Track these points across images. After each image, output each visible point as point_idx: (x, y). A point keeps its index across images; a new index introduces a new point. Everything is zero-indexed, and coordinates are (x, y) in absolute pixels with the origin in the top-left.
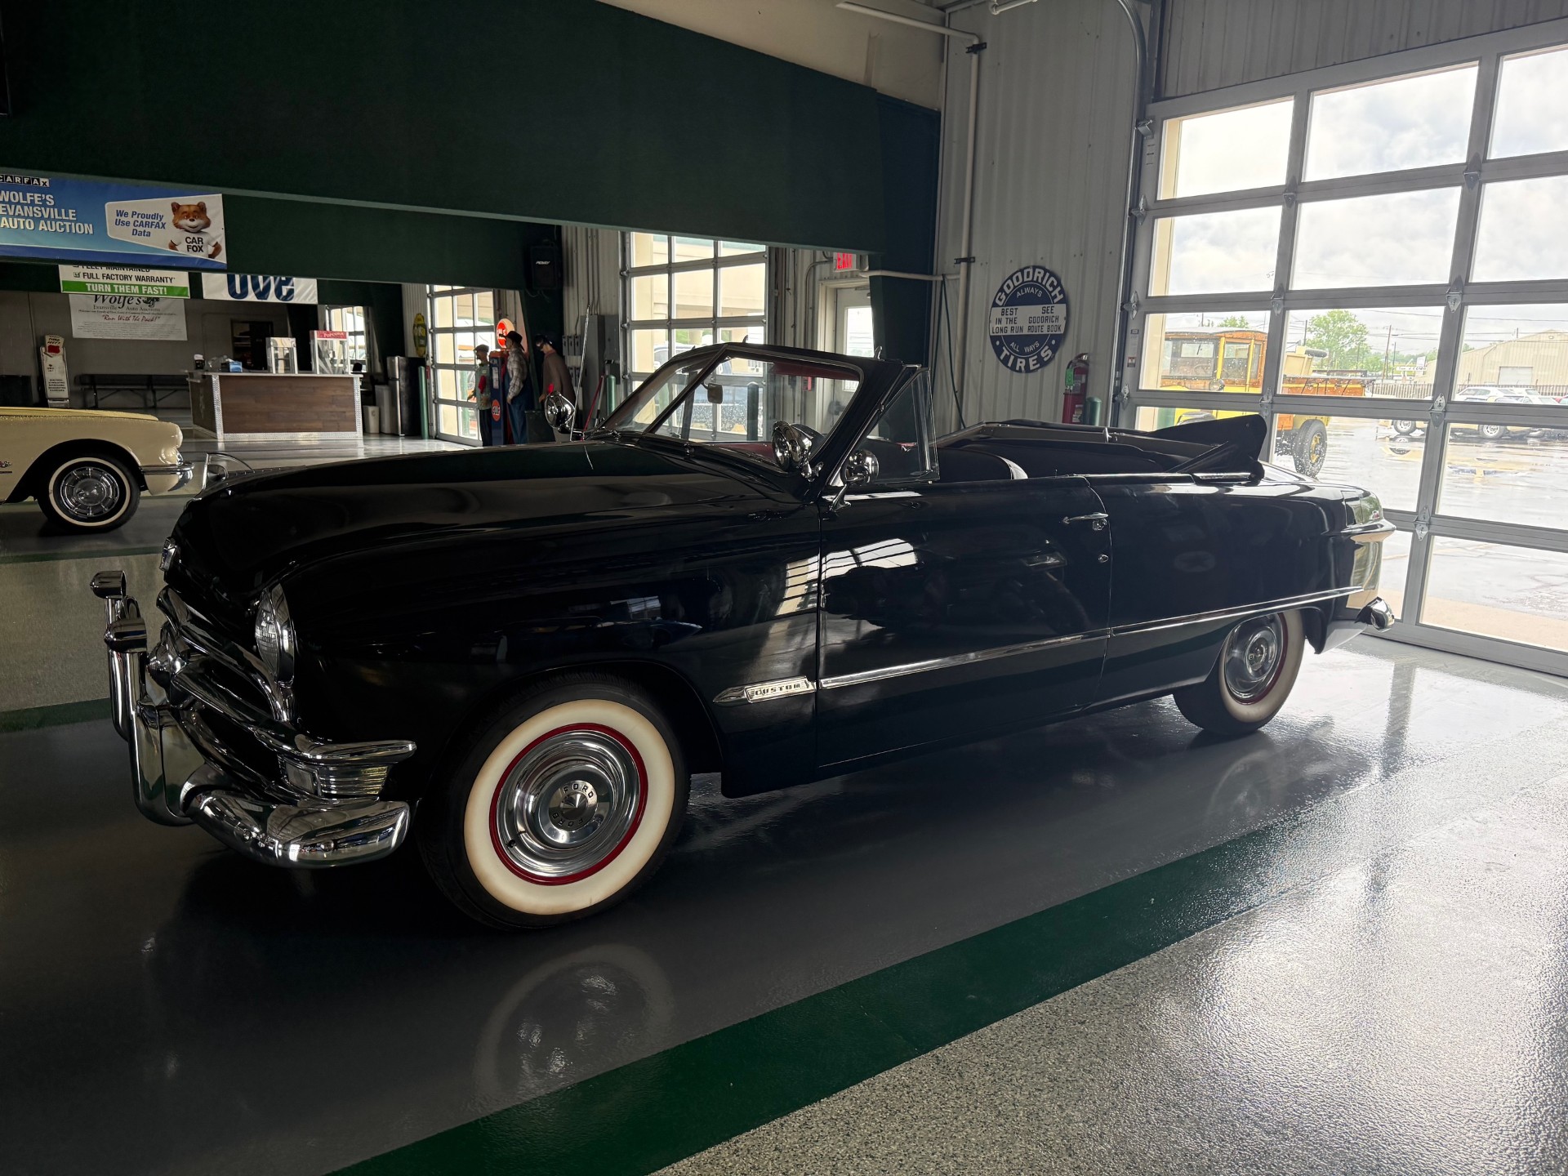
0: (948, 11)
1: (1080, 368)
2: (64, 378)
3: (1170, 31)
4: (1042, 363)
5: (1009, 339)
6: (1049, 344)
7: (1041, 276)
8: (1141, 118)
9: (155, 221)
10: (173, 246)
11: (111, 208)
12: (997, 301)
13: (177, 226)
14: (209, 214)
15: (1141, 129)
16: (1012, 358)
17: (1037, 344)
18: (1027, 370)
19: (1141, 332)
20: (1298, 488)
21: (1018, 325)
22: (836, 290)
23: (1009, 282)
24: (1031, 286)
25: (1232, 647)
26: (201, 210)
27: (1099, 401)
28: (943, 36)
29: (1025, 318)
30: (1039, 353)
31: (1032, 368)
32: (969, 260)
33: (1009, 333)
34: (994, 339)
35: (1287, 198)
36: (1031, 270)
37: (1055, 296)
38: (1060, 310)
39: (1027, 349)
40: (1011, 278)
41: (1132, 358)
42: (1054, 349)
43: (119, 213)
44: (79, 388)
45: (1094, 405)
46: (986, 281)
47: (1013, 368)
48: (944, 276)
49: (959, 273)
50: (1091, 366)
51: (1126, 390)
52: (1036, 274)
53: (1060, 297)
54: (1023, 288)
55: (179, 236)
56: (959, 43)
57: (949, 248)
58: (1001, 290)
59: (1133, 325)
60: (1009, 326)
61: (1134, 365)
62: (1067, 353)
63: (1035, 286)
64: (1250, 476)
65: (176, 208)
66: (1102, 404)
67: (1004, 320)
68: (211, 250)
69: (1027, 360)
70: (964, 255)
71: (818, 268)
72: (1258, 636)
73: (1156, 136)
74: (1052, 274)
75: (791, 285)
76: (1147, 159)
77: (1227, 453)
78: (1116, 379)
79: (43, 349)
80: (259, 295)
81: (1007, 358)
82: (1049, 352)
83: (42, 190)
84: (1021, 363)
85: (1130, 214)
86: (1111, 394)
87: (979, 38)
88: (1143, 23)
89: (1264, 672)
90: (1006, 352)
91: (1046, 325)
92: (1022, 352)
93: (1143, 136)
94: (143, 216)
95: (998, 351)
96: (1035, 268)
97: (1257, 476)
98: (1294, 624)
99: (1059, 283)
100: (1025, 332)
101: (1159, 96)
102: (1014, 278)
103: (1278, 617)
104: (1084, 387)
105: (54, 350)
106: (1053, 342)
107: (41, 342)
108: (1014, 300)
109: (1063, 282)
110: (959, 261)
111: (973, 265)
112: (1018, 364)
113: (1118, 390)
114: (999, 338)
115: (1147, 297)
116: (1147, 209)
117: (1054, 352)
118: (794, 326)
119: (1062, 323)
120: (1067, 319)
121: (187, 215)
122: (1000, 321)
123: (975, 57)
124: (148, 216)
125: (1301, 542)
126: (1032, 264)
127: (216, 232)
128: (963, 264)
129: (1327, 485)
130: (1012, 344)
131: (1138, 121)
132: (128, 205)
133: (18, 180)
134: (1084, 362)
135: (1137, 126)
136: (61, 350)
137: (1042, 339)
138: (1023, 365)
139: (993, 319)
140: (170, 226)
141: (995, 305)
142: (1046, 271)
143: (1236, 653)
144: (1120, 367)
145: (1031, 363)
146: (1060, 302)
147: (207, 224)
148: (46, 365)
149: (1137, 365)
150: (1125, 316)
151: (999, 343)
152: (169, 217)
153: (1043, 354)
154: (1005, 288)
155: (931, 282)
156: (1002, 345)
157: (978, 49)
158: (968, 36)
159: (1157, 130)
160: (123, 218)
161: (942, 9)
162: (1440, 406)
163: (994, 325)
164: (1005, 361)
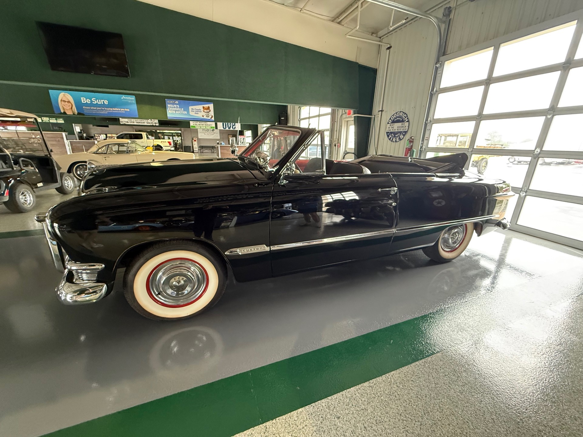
0: (382, 38)
1: (411, 141)
2: (197, 146)
3: (451, 32)
4: (400, 139)
5: (391, 133)
6: (403, 134)
7: (402, 114)
8: (438, 61)
9: (199, 110)
10: (203, 116)
11: (190, 108)
12: (389, 122)
13: (204, 112)
14: (210, 109)
15: (437, 65)
16: (392, 138)
17: (399, 134)
18: (396, 141)
19: (430, 130)
20: (478, 180)
21: (394, 129)
22: (348, 121)
23: (393, 116)
24: (399, 117)
25: (445, 233)
26: (209, 108)
27: (415, 150)
28: (380, 45)
29: (396, 127)
30: (399, 137)
31: (397, 141)
32: (382, 111)
33: (391, 131)
34: (387, 133)
35: (486, 83)
36: (399, 113)
37: (406, 120)
38: (406, 124)
39: (396, 136)
40: (393, 115)
41: (427, 138)
42: (404, 135)
43: (192, 109)
44: (200, 149)
45: (413, 151)
46: (387, 116)
47: (392, 141)
48: (375, 116)
49: (379, 115)
50: (414, 140)
51: (424, 147)
52: (401, 114)
53: (407, 120)
54: (396, 118)
55: (204, 114)
56: (384, 47)
57: (376, 108)
58: (390, 119)
59: (428, 128)
60: (392, 129)
61: (427, 140)
62: (408, 137)
63: (400, 117)
64: (459, 175)
65: (203, 107)
66: (416, 151)
67: (390, 128)
68: (211, 117)
69: (396, 138)
70: (381, 109)
71: (343, 115)
72: (456, 230)
73: (442, 67)
74: (405, 114)
75: (336, 120)
76: (438, 75)
77: (451, 166)
78: (421, 144)
79: (193, 141)
80: (229, 128)
81: (390, 138)
82: (403, 136)
83: (177, 104)
84: (394, 140)
85: (431, 93)
86: (419, 148)
87: (390, 45)
88: (441, 31)
89: (456, 243)
90: (390, 136)
91: (402, 128)
92: (395, 136)
93: (437, 68)
94: (197, 109)
95: (388, 136)
96: (400, 112)
97: (462, 175)
98: (470, 227)
99: (407, 116)
100: (396, 131)
101: (444, 54)
102: (394, 115)
103: (464, 225)
104: (412, 146)
105: (195, 141)
106: (404, 133)
107: (193, 139)
108: (393, 122)
109: (408, 116)
110: (379, 111)
111: (383, 112)
112: (393, 140)
113: (421, 147)
114: (389, 132)
115: (433, 119)
116: (436, 91)
117: (404, 136)
118: (336, 131)
119: (407, 128)
120: (409, 126)
121: (206, 109)
122: (389, 128)
123: (388, 51)
124: (198, 110)
125: (476, 198)
126: (400, 111)
127: (212, 113)
128: (380, 112)
129: (488, 179)
130: (392, 134)
131: (436, 63)
132: (194, 107)
133: (172, 102)
134: (413, 139)
135: (436, 64)
136: (197, 141)
137: (400, 132)
138: (395, 140)
139: (387, 127)
140: (202, 111)
141: (388, 123)
142: (403, 113)
143: (446, 236)
144: (423, 140)
145: (397, 139)
146: (407, 122)
147: (210, 111)
148: (194, 144)
149: (428, 140)
150: (426, 124)
151: (388, 134)
152: (202, 109)
153: (401, 137)
154: (391, 118)
155: (371, 118)
156: (389, 134)
157: (389, 48)
158: (386, 44)
159: (442, 65)
160: (193, 110)
161: (380, 38)
162: (537, 152)
163: (387, 129)
164: (390, 139)
